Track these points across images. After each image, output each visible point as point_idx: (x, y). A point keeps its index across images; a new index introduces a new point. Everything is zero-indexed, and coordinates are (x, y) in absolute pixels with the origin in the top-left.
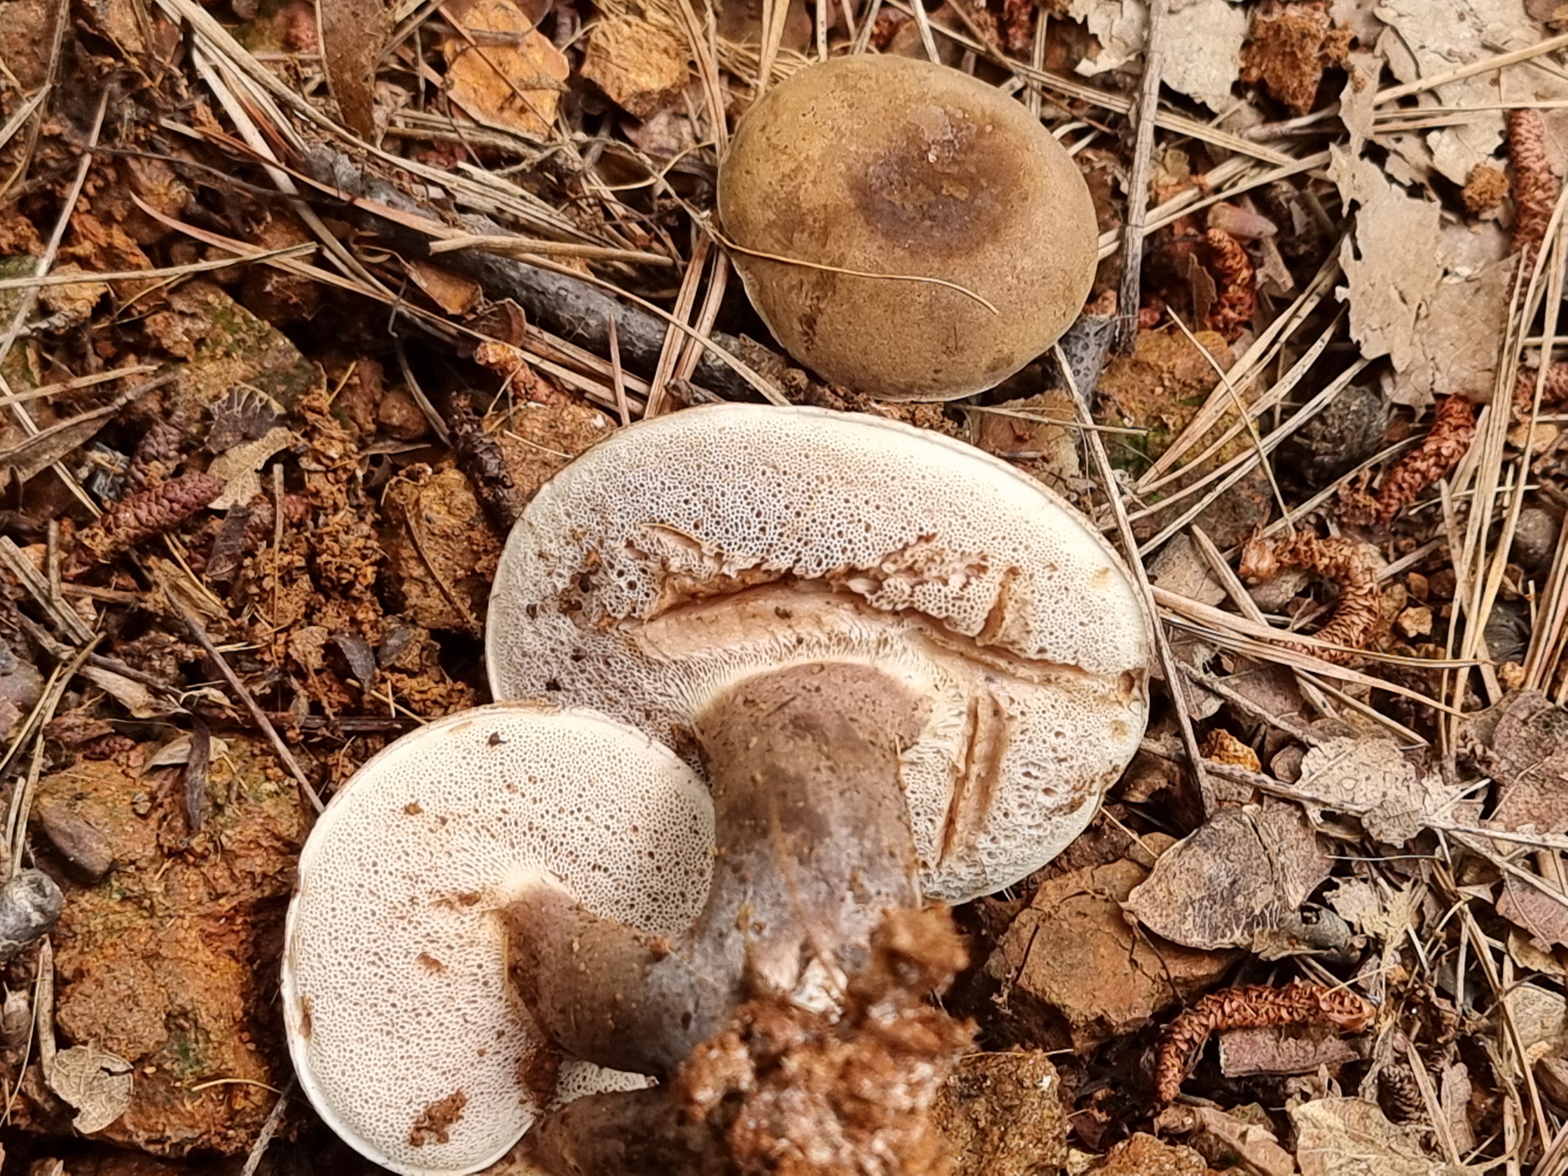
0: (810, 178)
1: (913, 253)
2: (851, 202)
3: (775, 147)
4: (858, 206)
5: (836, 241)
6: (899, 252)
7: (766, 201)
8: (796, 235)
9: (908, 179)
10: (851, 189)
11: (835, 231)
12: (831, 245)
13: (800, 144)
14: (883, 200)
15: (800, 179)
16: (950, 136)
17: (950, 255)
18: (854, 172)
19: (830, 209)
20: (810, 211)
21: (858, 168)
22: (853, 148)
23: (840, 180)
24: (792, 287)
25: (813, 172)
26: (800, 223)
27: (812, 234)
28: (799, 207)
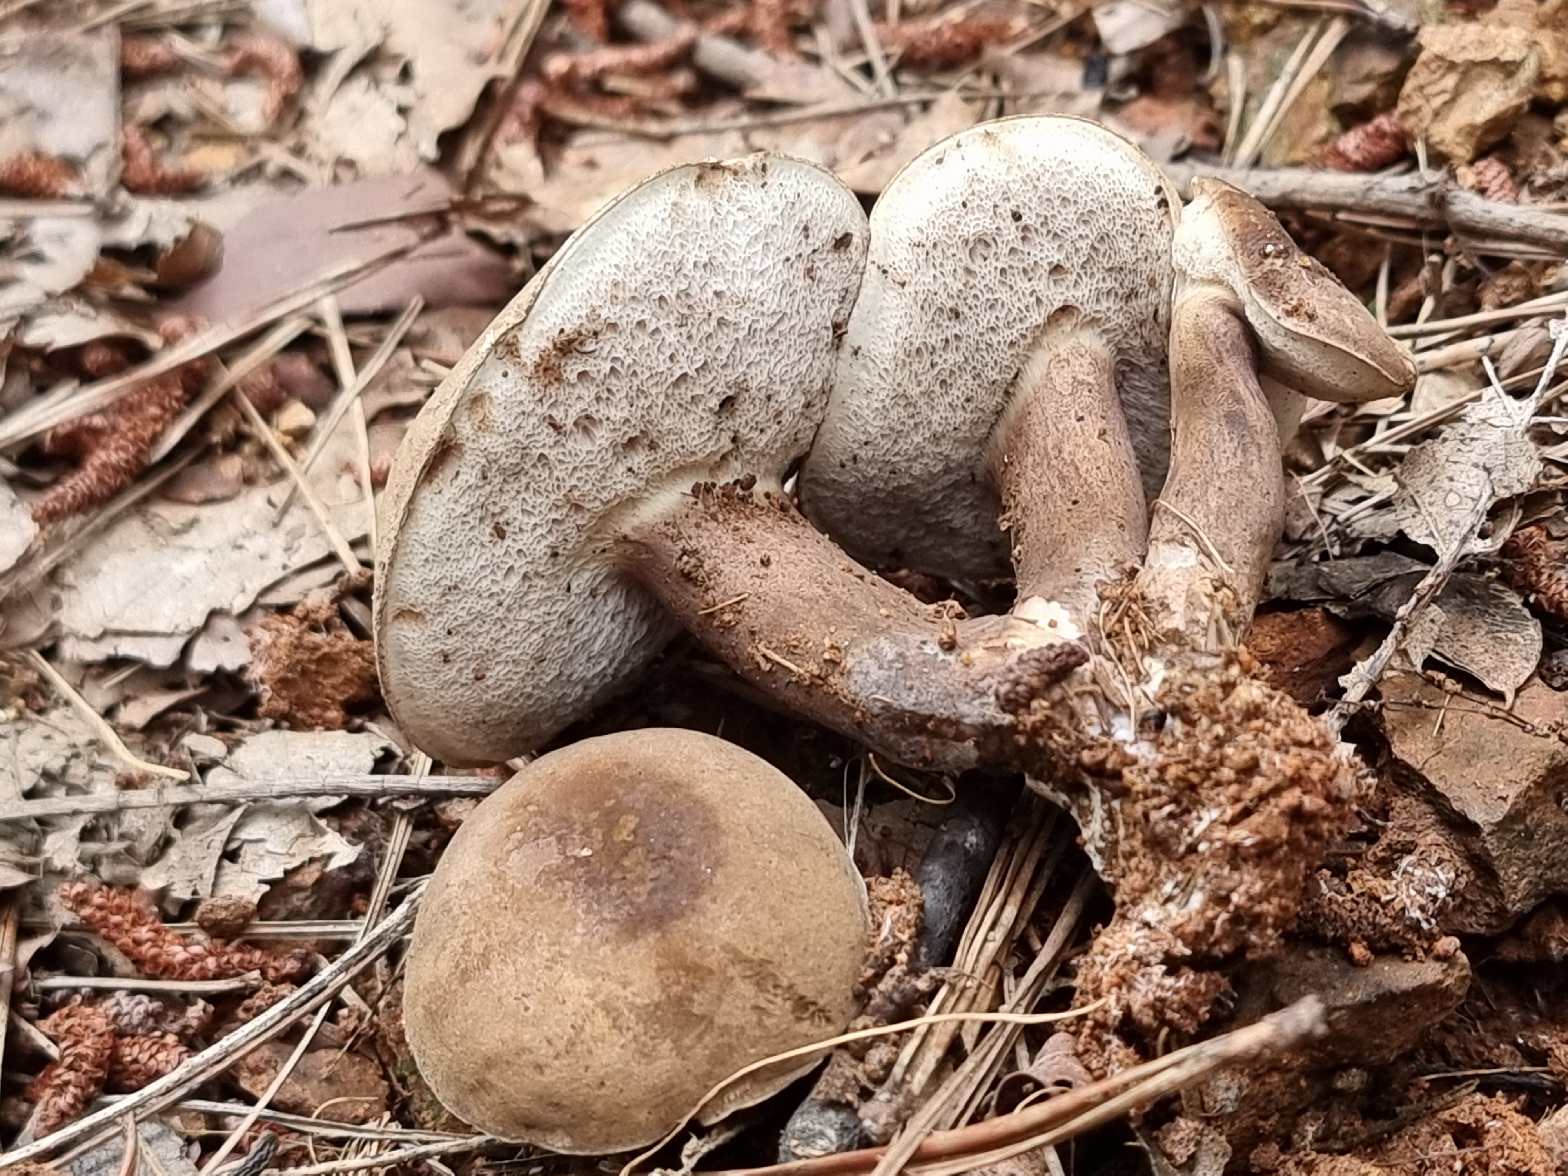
0: (620, 991)
1: (717, 864)
2: (652, 937)
3: (572, 1043)
4: (658, 928)
5: (705, 955)
6: (719, 879)
7: (647, 1055)
8: (695, 1010)
9: (617, 875)
10: (636, 938)
11: (691, 954)
12: (711, 961)
13: (569, 1008)
14: (648, 901)
15: (620, 1004)
16: (552, 839)
17: (716, 826)
18: (612, 935)
19: (663, 962)
20: (665, 988)
21: (607, 930)
22: (577, 940)
23: (624, 951)
24: (760, 1023)
25: (612, 986)
26: (680, 1003)
27: (694, 988)
28: (657, 1005)
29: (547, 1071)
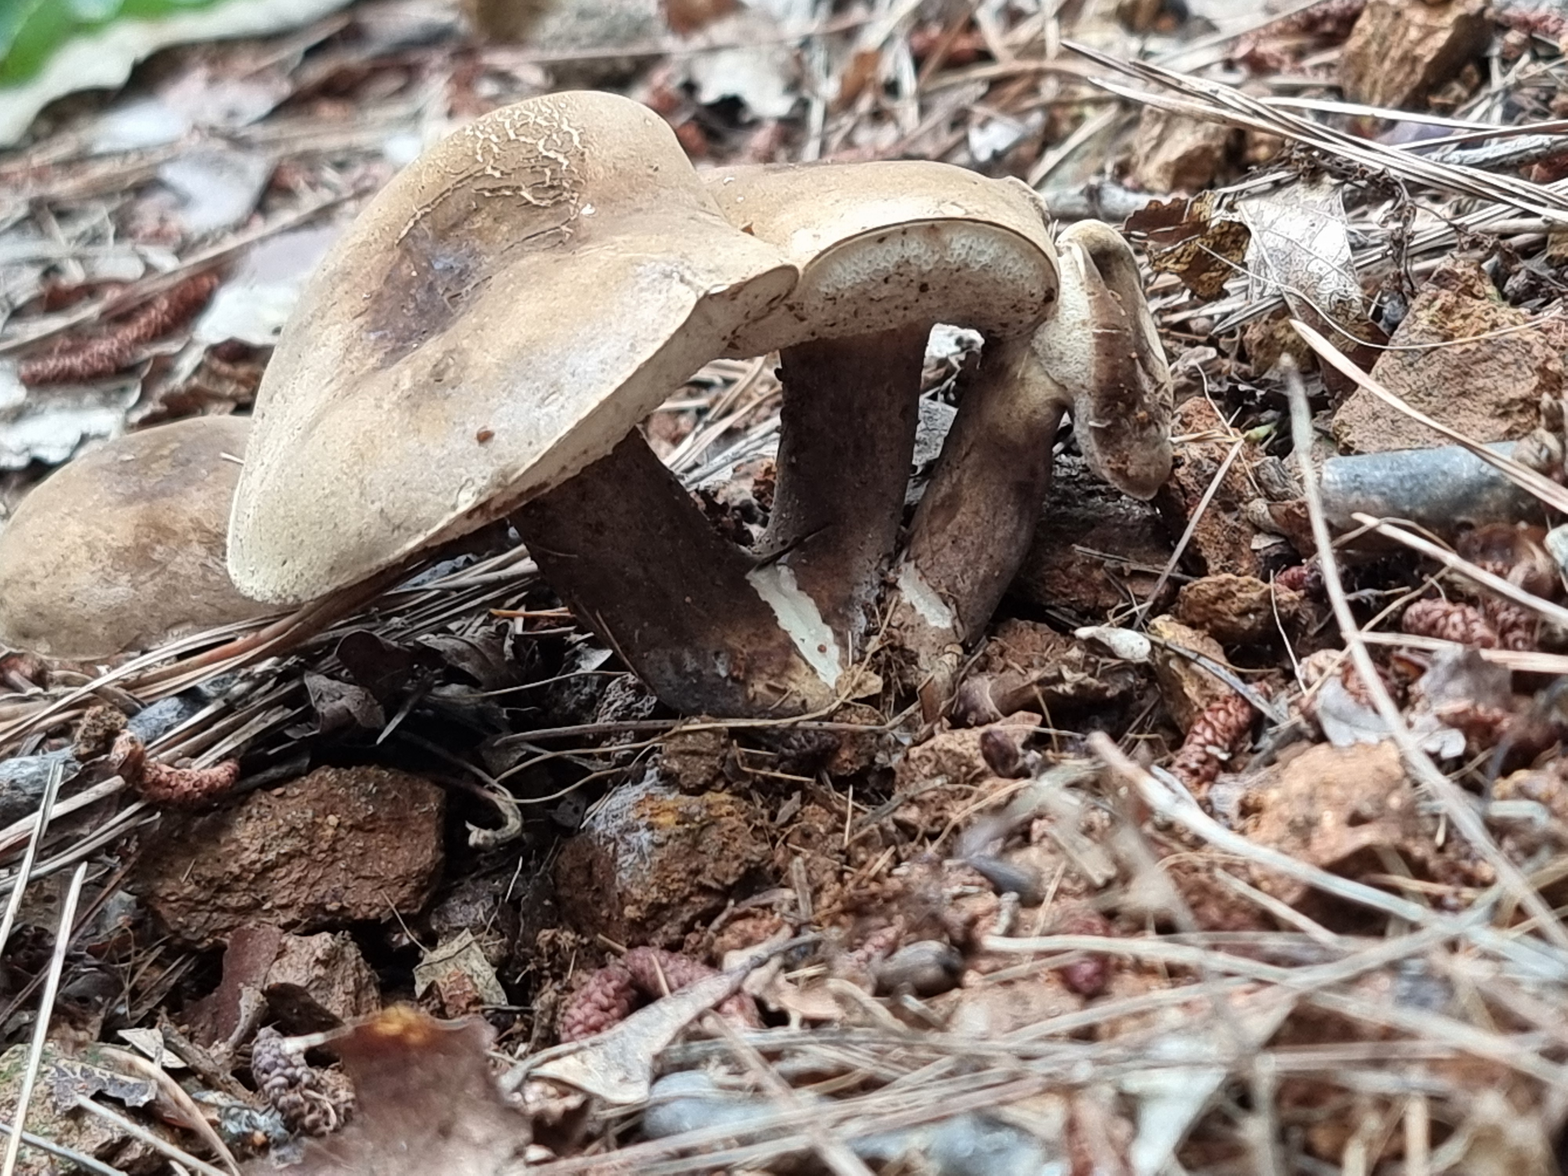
1: (214, 470)
2: (142, 506)
4: (150, 501)
5: (175, 522)
6: (210, 479)
7: (109, 582)
8: (155, 557)
9: (142, 472)
10: (130, 505)
14: (153, 486)
18: (115, 501)
19: (142, 522)
21: (113, 499)
22: (91, 503)
23: (118, 512)
25: (99, 532)
26: (145, 550)
29: (38, 587)
